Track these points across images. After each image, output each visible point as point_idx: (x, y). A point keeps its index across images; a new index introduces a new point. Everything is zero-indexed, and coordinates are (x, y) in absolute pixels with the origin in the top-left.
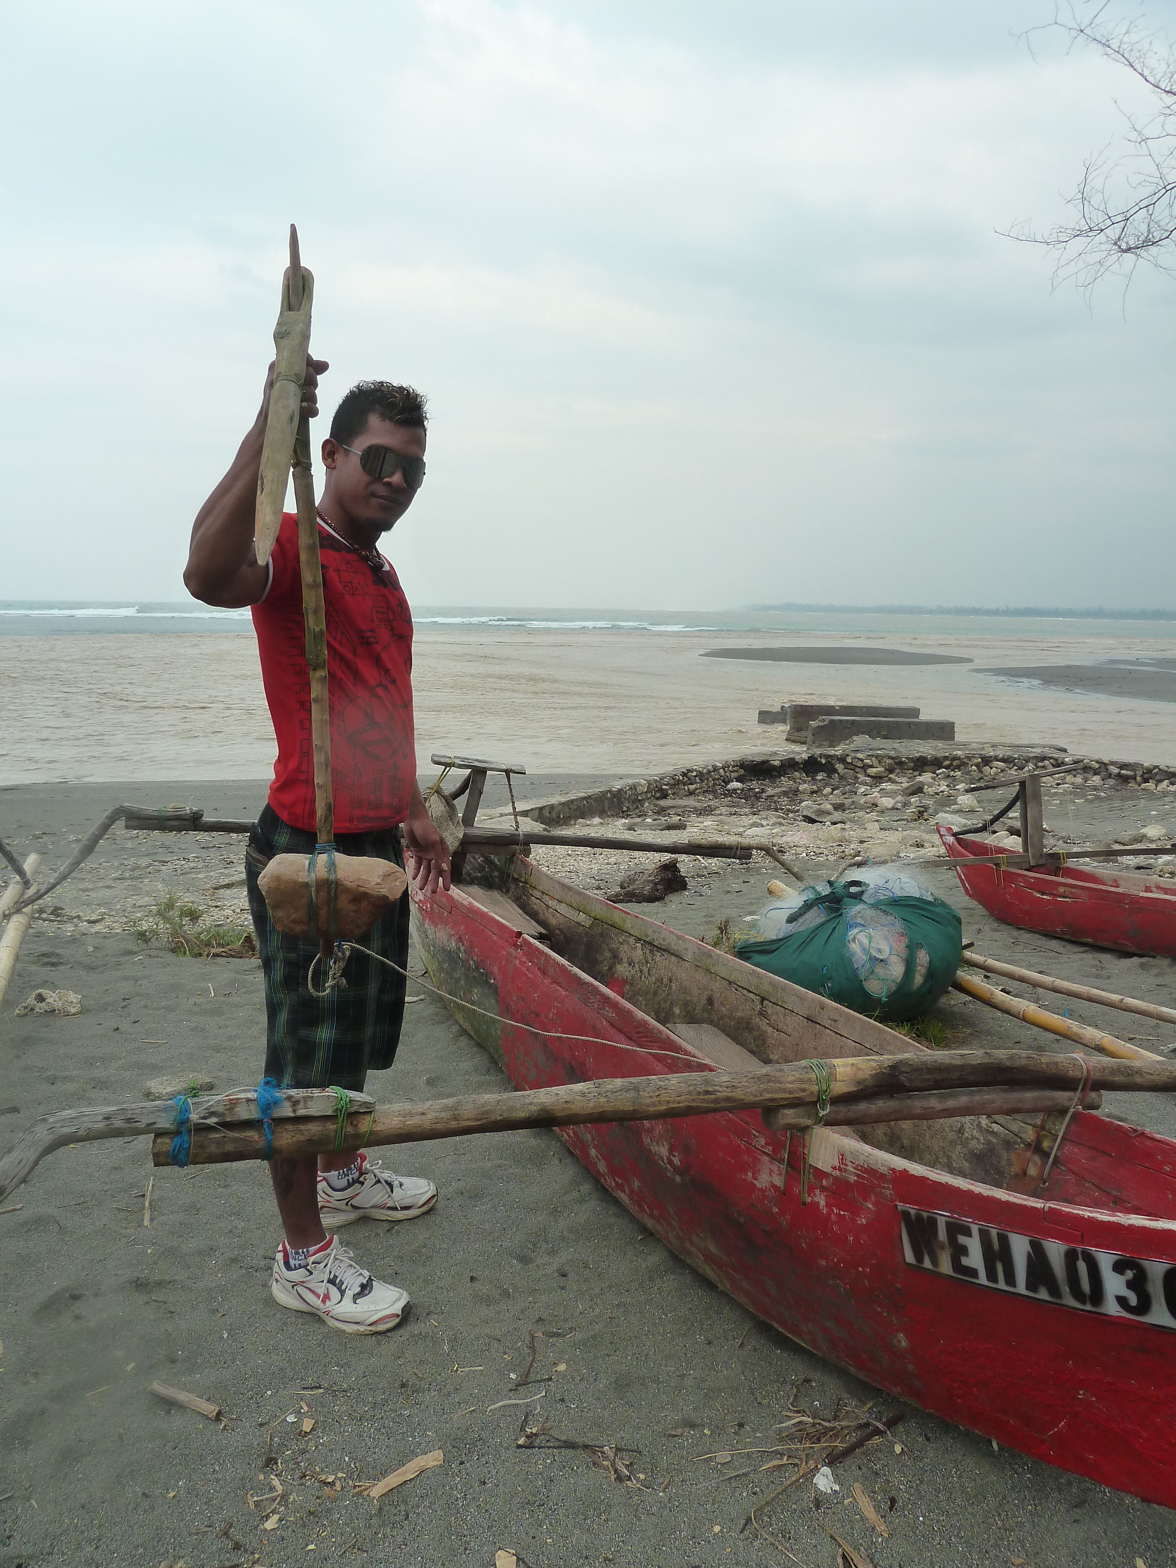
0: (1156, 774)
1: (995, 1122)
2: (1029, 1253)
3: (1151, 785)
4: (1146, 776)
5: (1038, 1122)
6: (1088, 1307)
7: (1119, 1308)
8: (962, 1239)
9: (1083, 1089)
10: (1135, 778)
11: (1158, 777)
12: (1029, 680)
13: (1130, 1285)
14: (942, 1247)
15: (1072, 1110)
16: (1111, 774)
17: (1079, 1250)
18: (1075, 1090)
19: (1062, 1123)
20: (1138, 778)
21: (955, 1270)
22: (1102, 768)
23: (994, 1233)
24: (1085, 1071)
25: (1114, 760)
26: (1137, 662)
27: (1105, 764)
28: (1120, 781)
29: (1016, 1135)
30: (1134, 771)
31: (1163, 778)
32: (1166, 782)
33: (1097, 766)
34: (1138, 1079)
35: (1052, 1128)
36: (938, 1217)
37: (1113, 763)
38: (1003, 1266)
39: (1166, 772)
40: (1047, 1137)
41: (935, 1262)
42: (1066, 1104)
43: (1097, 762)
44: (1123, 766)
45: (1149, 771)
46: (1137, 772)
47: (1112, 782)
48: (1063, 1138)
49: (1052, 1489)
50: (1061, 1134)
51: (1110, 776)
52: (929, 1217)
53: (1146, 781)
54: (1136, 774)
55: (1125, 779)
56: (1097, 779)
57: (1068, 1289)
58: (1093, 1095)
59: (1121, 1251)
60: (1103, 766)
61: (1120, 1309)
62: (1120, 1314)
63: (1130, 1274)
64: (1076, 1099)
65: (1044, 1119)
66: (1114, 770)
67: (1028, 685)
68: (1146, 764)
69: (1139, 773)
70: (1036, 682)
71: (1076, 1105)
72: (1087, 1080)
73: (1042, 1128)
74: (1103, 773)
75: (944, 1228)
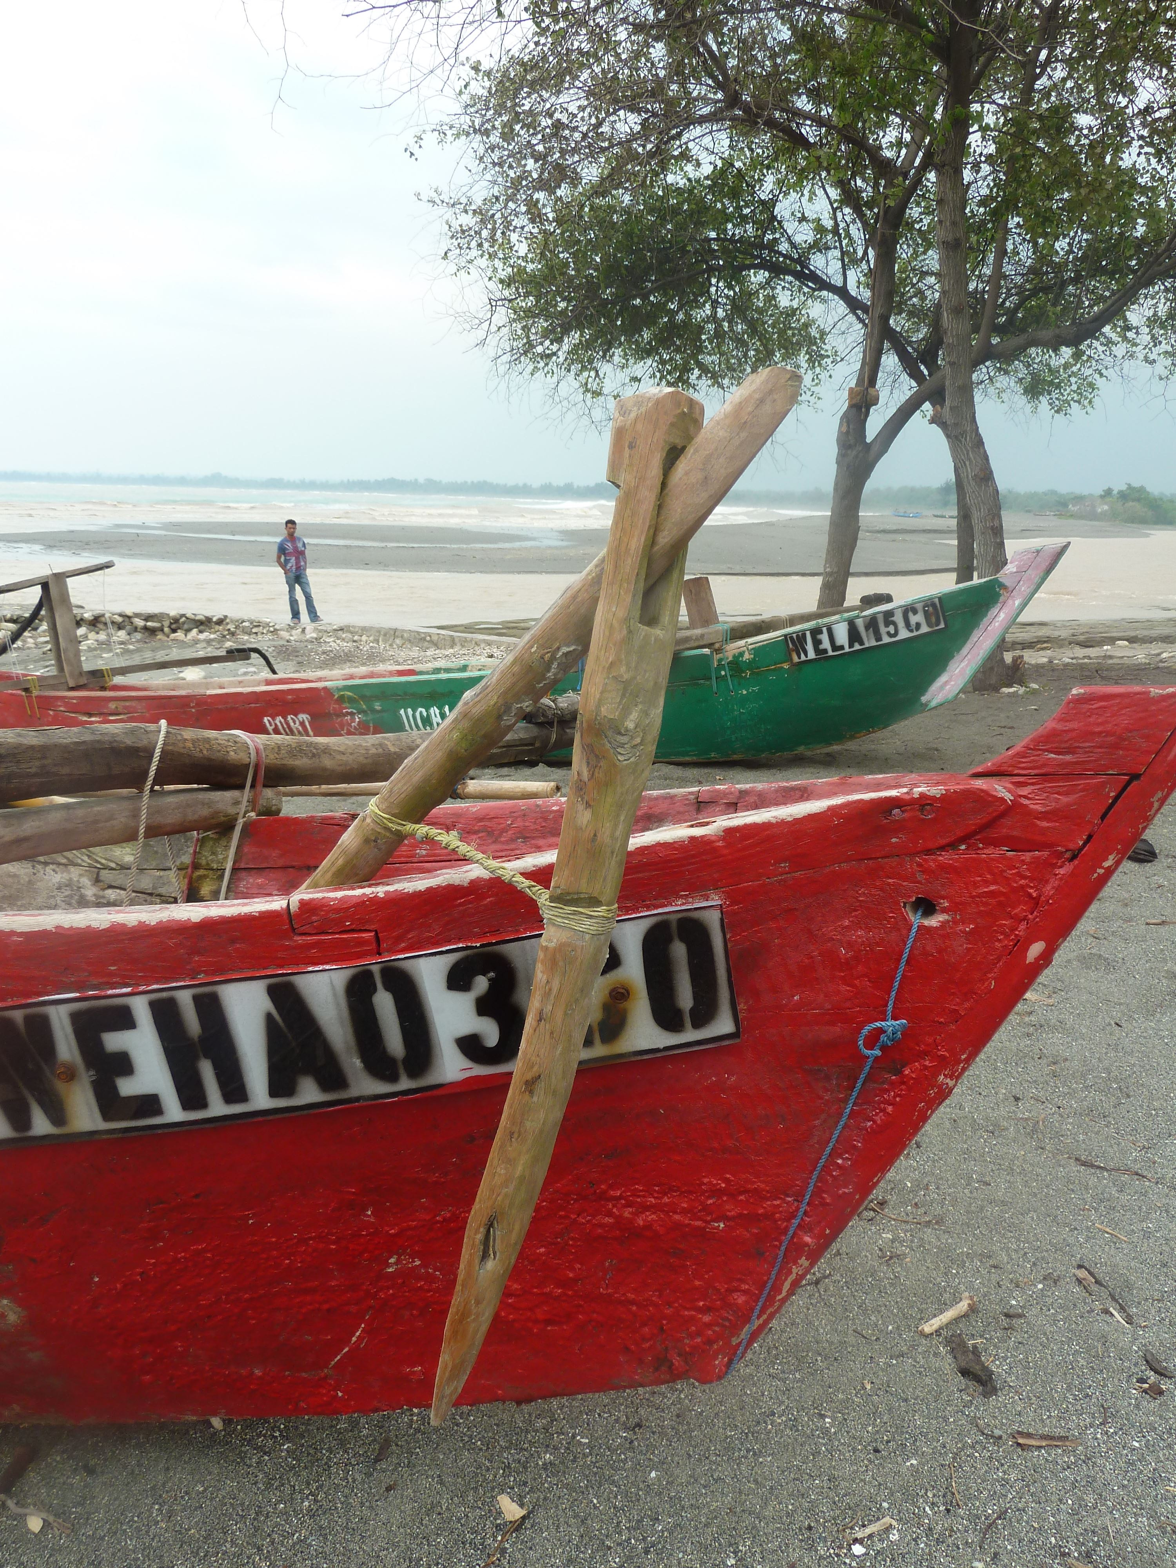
0: (184, 623)
1: (111, 887)
2: (269, 1017)
3: (180, 635)
4: (174, 626)
5: (187, 859)
6: (405, 1084)
7: (465, 1063)
8: (114, 1041)
9: (253, 786)
10: (162, 630)
11: (186, 627)
12: (29, 545)
13: (483, 1007)
14: (70, 1075)
15: (241, 821)
16: (136, 628)
17: (376, 969)
18: (241, 787)
19: (227, 847)
20: (166, 630)
21: (106, 1115)
22: (125, 622)
23: (185, 998)
24: (253, 752)
25: (137, 611)
26: (143, 526)
27: (129, 617)
28: (147, 634)
29: (151, 894)
30: (160, 621)
31: (191, 626)
32: (195, 631)
33: (120, 619)
34: (327, 762)
35: (212, 861)
36: (51, 1011)
37: (137, 615)
38: (216, 1067)
39: (194, 620)
40: (205, 877)
41: (57, 1114)
42: (232, 811)
43: (120, 615)
44: (148, 618)
45: (176, 620)
46: (164, 623)
47: (138, 636)
48: (235, 870)
49: (330, 1450)
50: (229, 866)
51: (136, 629)
52: (28, 1019)
53: (174, 631)
54: (163, 625)
55: (152, 632)
56: (122, 634)
57: (358, 1063)
58: (269, 793)
59: (459, 940)
60: (127, 619)
61: (467, 1063)
62: (468, 1074)
63: (481, 984)
64: (245, 802)
65: (195, 852)
66: (140, 623)
67: (28, 550)
68: (173, 613)
69: (166, 624)
70: (37, 547)
71: (245, 813)
72: (257, 766)
73: (196, 866)
74: (128, 627)
75: (69, 1029)
